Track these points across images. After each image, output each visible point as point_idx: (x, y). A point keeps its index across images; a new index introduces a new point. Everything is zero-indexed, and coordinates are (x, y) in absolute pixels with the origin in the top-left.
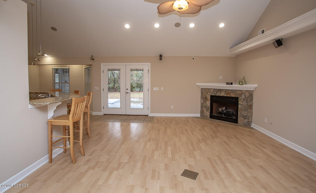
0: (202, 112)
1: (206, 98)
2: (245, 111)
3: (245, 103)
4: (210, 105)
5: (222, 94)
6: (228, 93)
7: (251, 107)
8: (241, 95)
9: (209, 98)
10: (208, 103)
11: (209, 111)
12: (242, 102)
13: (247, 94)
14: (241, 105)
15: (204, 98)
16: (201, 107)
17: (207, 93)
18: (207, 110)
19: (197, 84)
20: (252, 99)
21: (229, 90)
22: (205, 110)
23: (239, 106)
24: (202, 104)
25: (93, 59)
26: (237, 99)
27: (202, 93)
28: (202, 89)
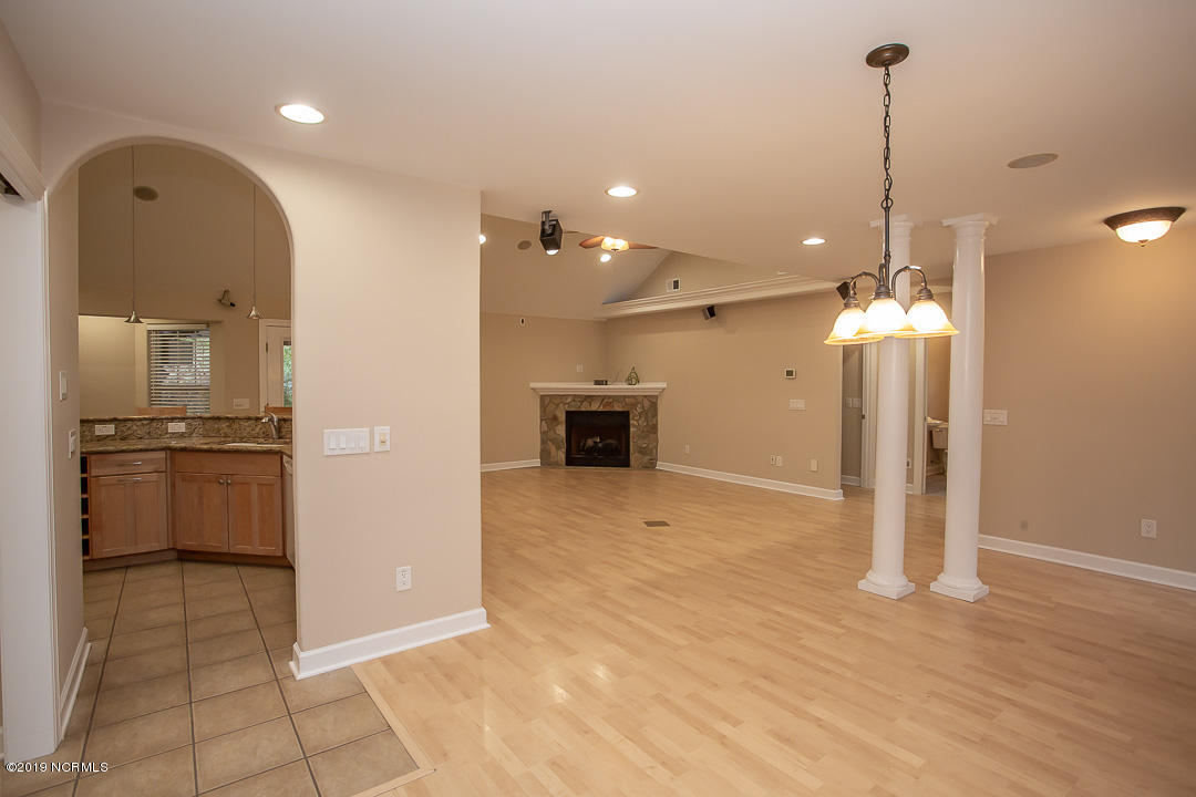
0: (545, 455)
1: (555, 418)
2: (644, 438)
3: (642, 422)
4: (564, 436)
5: (595, 407)
6: (608, 404)
7: (654, 428)
8: (634, 406)
9: (562, 417)
10: (561, 430)
11: (564, 450)
12: (637, 421)
13: (647, 404)
14: (635, 426)
15: (548, 419)
16: (543, 442)
17: (558, 405)
18: (558, 448)
19: (533, 385)
20: (655, 415)
21: (610, 397)
22: (553, 448)
23: (632, 429)
24: (543, 433)
25: (233, 305)
26: (626, 415)
27: (543, 407)
28: (542, 397)
